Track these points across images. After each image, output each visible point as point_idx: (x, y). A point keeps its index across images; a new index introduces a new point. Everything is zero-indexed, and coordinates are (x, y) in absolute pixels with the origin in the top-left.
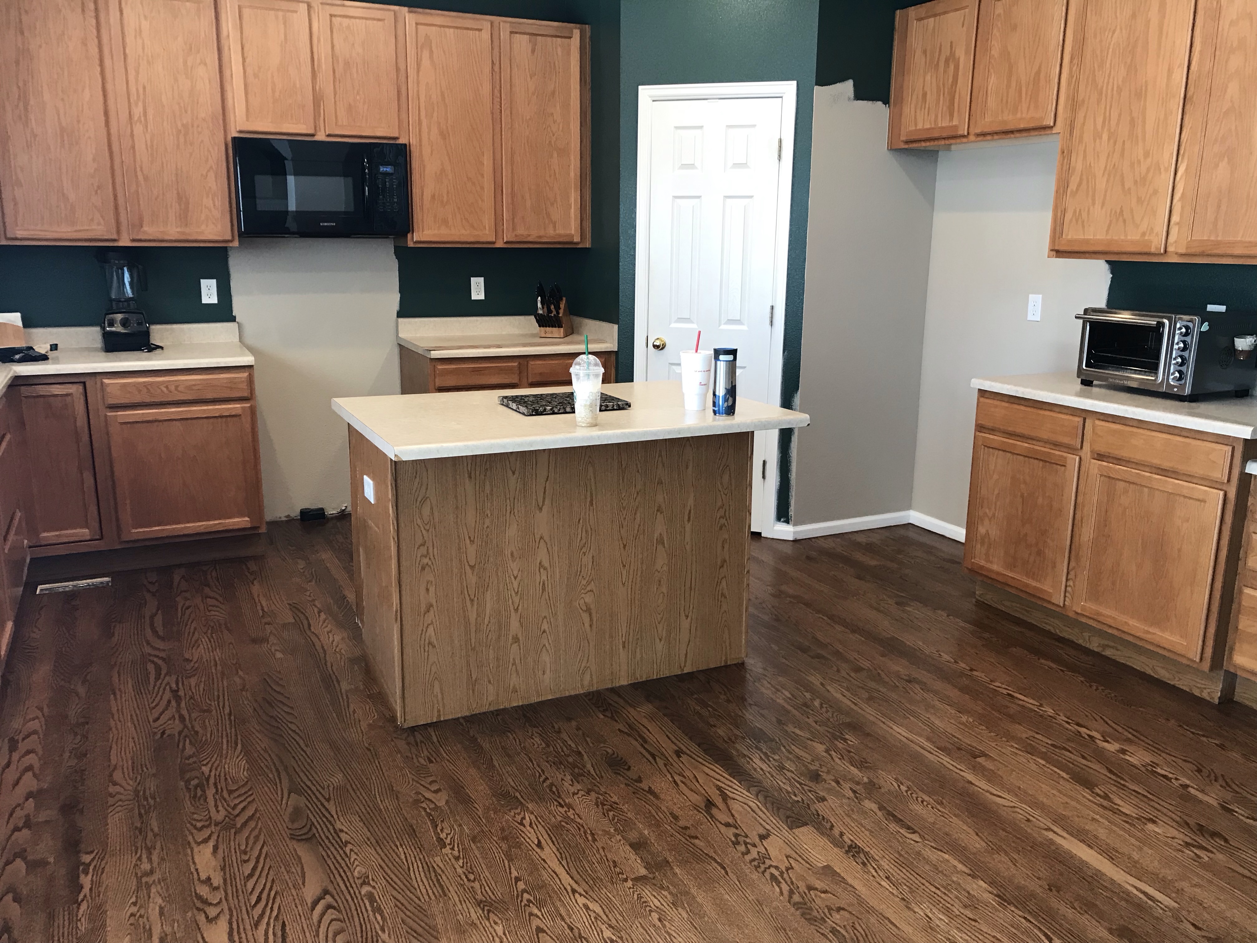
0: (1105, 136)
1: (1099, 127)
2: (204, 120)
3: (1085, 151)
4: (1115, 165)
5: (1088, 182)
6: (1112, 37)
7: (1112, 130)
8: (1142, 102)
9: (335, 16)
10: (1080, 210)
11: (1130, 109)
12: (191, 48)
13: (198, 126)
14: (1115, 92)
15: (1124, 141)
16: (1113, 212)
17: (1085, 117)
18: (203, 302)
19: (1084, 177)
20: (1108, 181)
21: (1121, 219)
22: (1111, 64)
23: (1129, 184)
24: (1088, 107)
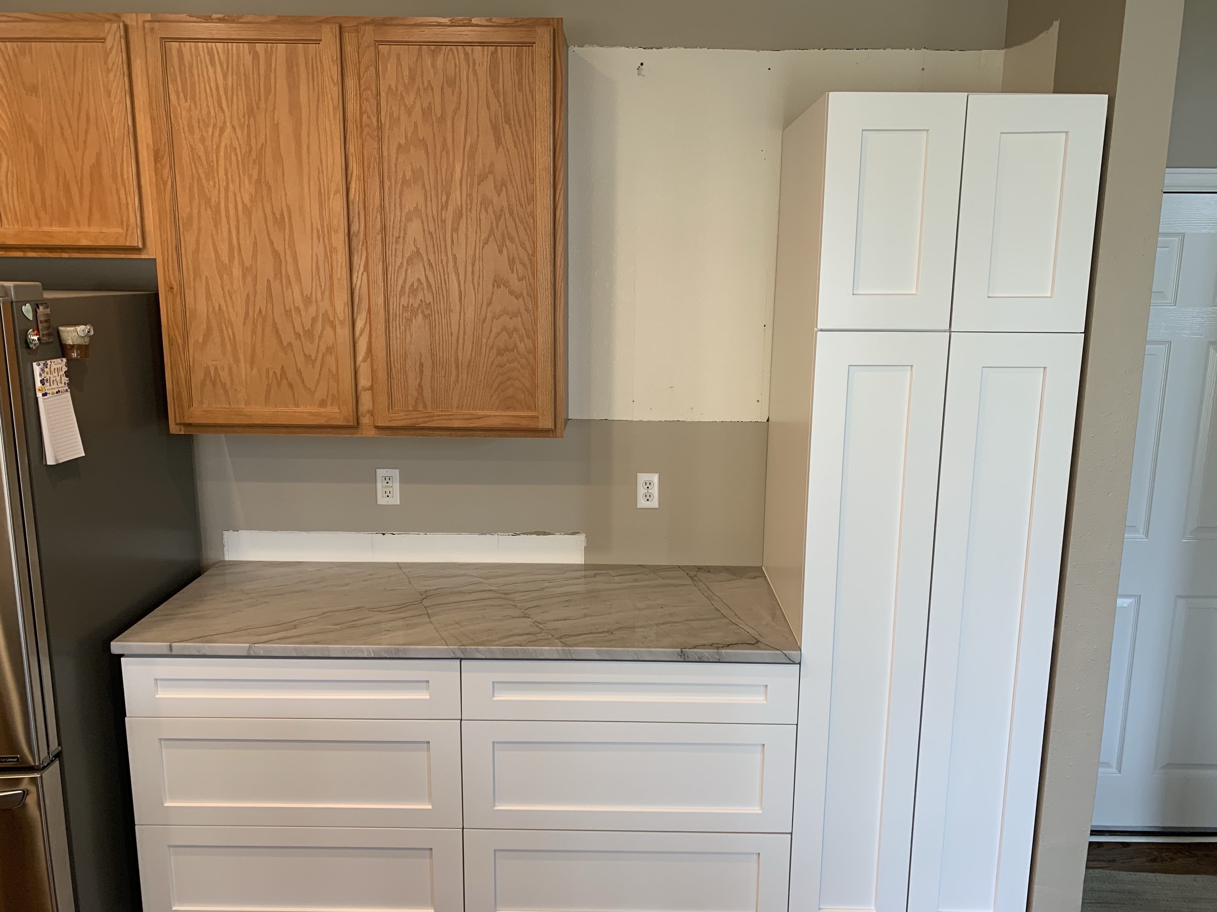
0: (237, 272)
1: (225, 259)
3: (208, 290)
4: (260, 311)
5: (221, 332)
6: (220, 136)
7: (248, 263)
8: (287, 231)
10: (216, 369)
11: (270, 239)
14: (240, 214)
15: (269, 281)
16: (271, 374)
17: (198, 242)
19: (214, 324)
20: (254, 332)
21: (284, 382)
22: (226, 175)
23: (288, 337)
24: (199, 229)
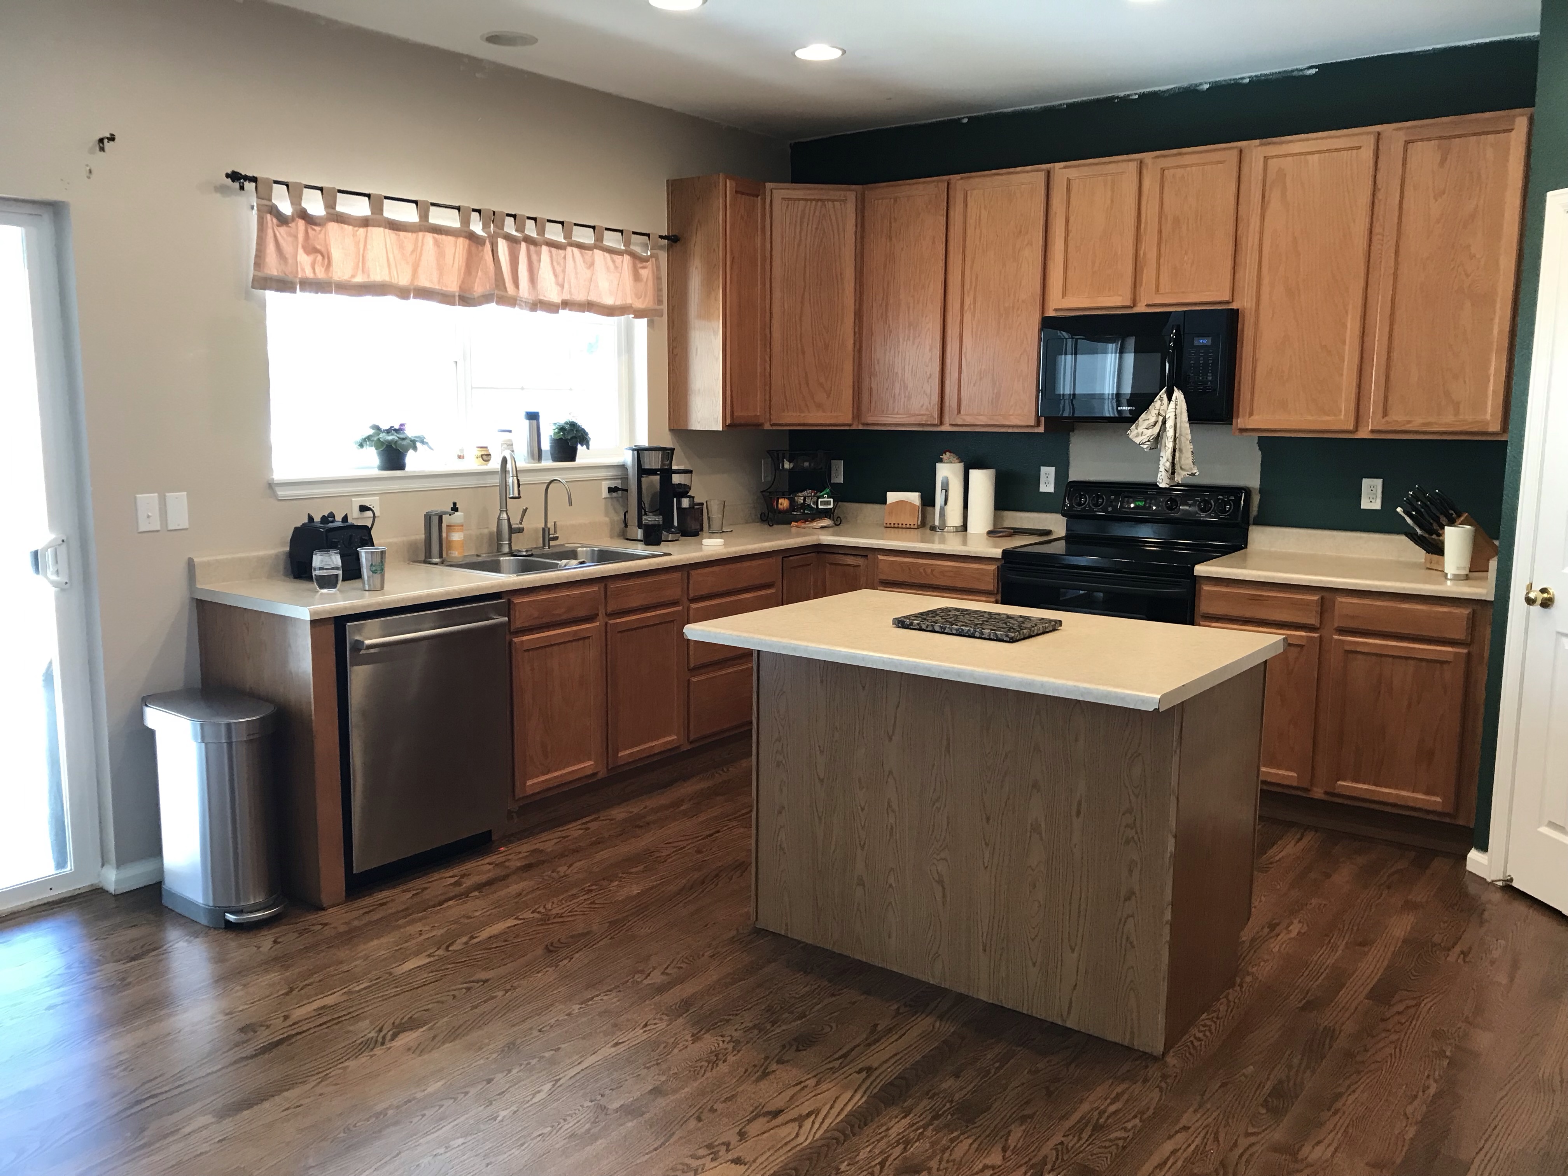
2: (1023, 301)
9: (1168, 168)
12: (1021, 232)
13: (1018, 309)
18: (1041, 490)
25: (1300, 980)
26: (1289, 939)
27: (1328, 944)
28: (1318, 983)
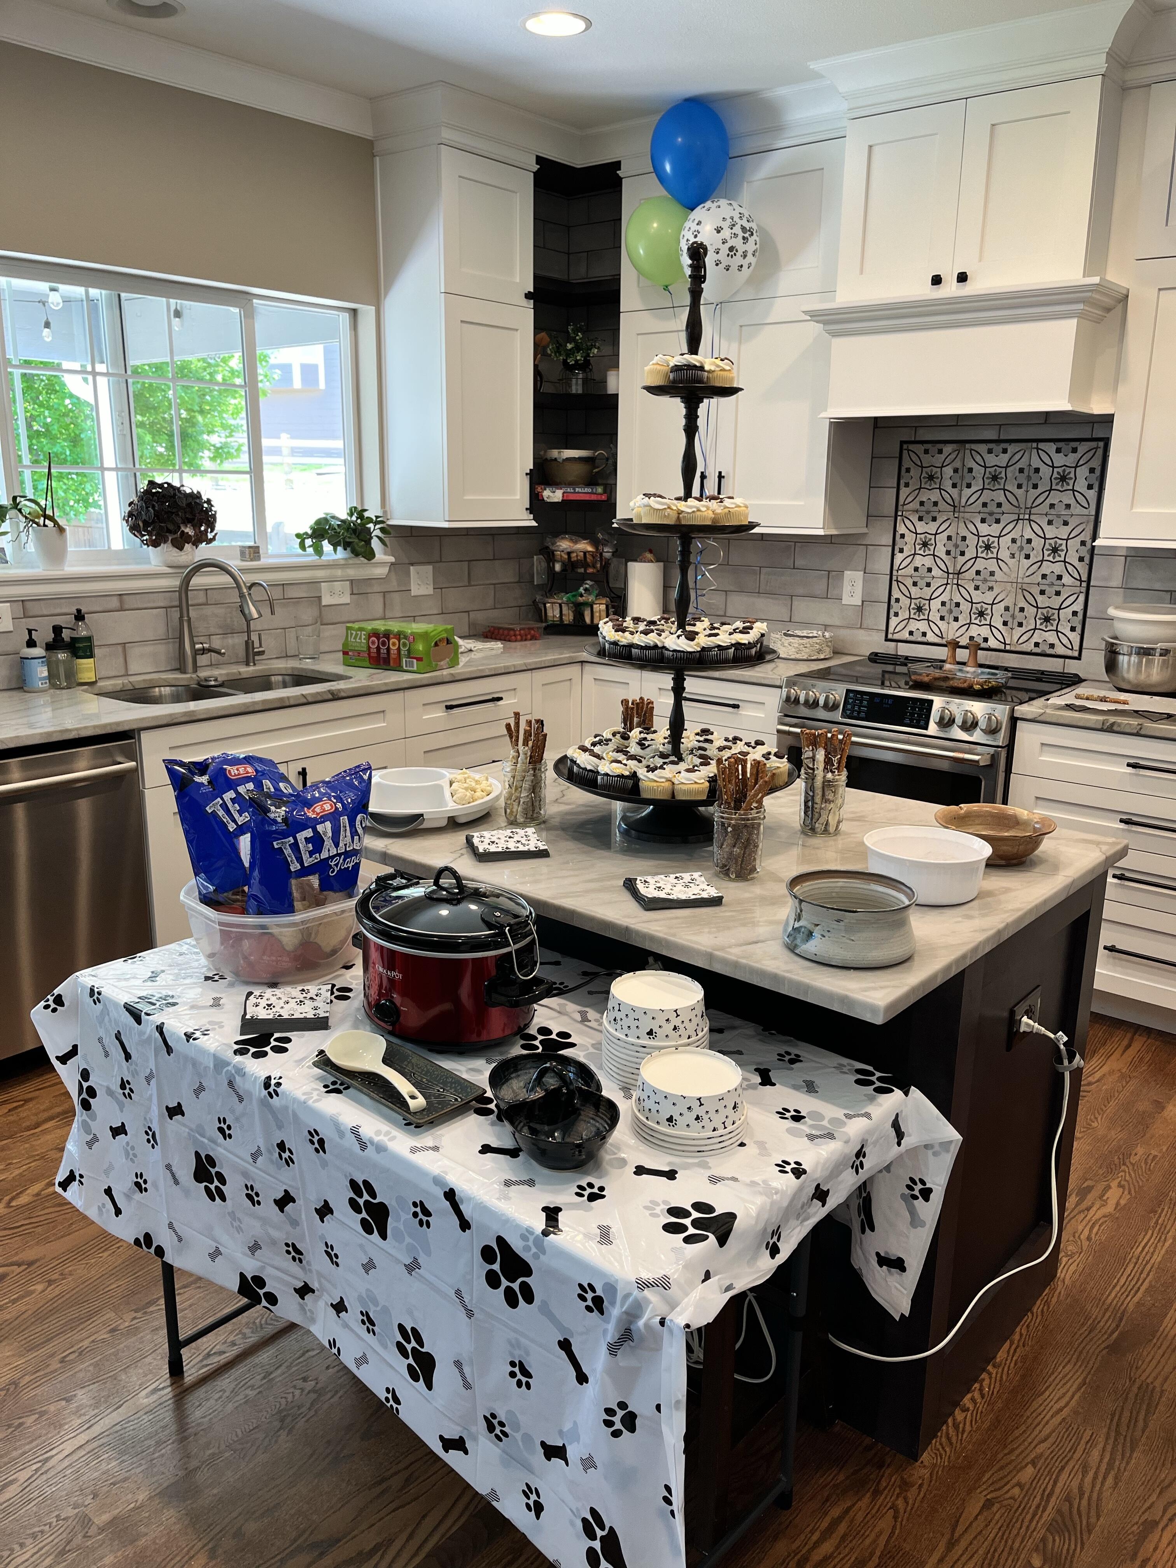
25: (1113, 1295)
26: (1104, 1216)
27: (1154, 1228)
28: (1136, 1299)
